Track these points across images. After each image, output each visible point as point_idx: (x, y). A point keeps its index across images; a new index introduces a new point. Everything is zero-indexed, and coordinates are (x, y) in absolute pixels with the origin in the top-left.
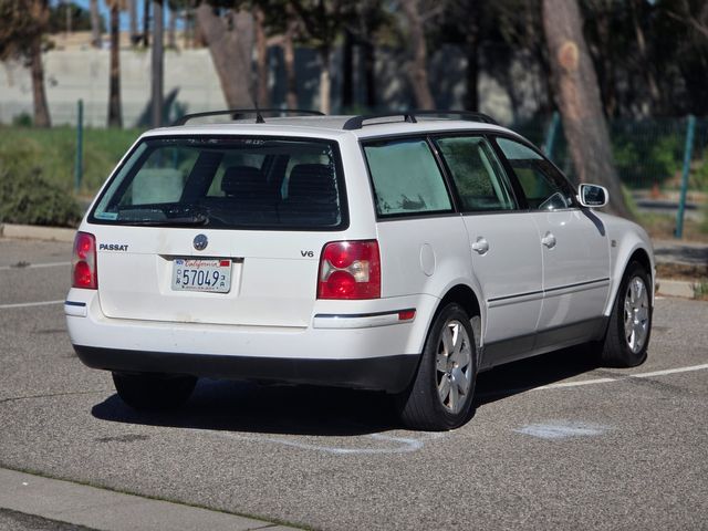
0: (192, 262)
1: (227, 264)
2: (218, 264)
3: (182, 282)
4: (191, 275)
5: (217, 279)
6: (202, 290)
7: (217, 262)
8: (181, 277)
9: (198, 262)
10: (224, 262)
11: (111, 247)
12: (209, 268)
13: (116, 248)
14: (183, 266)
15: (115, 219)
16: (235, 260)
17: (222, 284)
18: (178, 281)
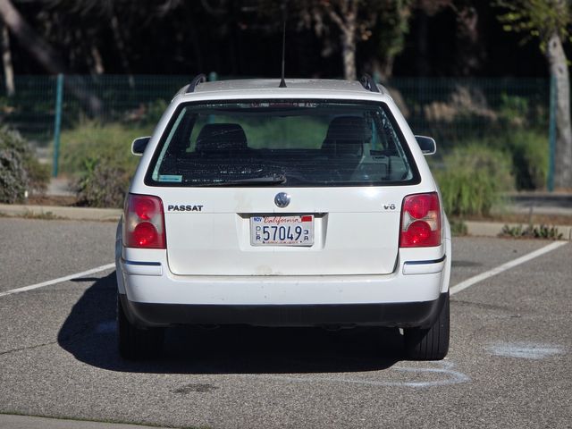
0: (272, 218)
1: (309, 219)
2: (300, 220)
3: (262, 238)
4: (271, 231)
5: (300, 233)
6: (285, 244)
7: (298, 217)
8: (261, 233)
9: (278, 218)
10: (306, 217)
11: (182, 208)
12: (291, 224)
13: (189, 208)
14: (262, 222)
15: (180, 180)
16: (317, 215)
17: (306, 238)
18: (258, 237)
